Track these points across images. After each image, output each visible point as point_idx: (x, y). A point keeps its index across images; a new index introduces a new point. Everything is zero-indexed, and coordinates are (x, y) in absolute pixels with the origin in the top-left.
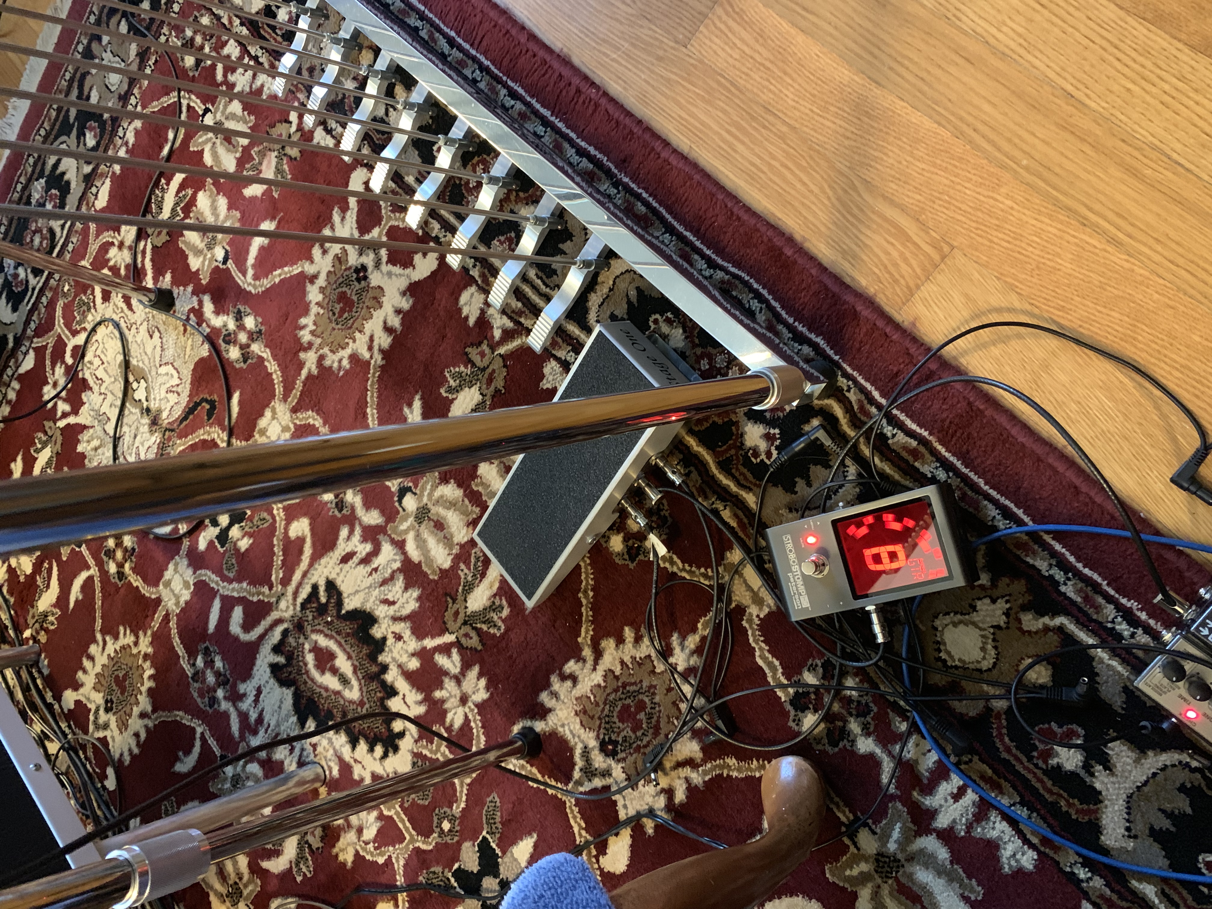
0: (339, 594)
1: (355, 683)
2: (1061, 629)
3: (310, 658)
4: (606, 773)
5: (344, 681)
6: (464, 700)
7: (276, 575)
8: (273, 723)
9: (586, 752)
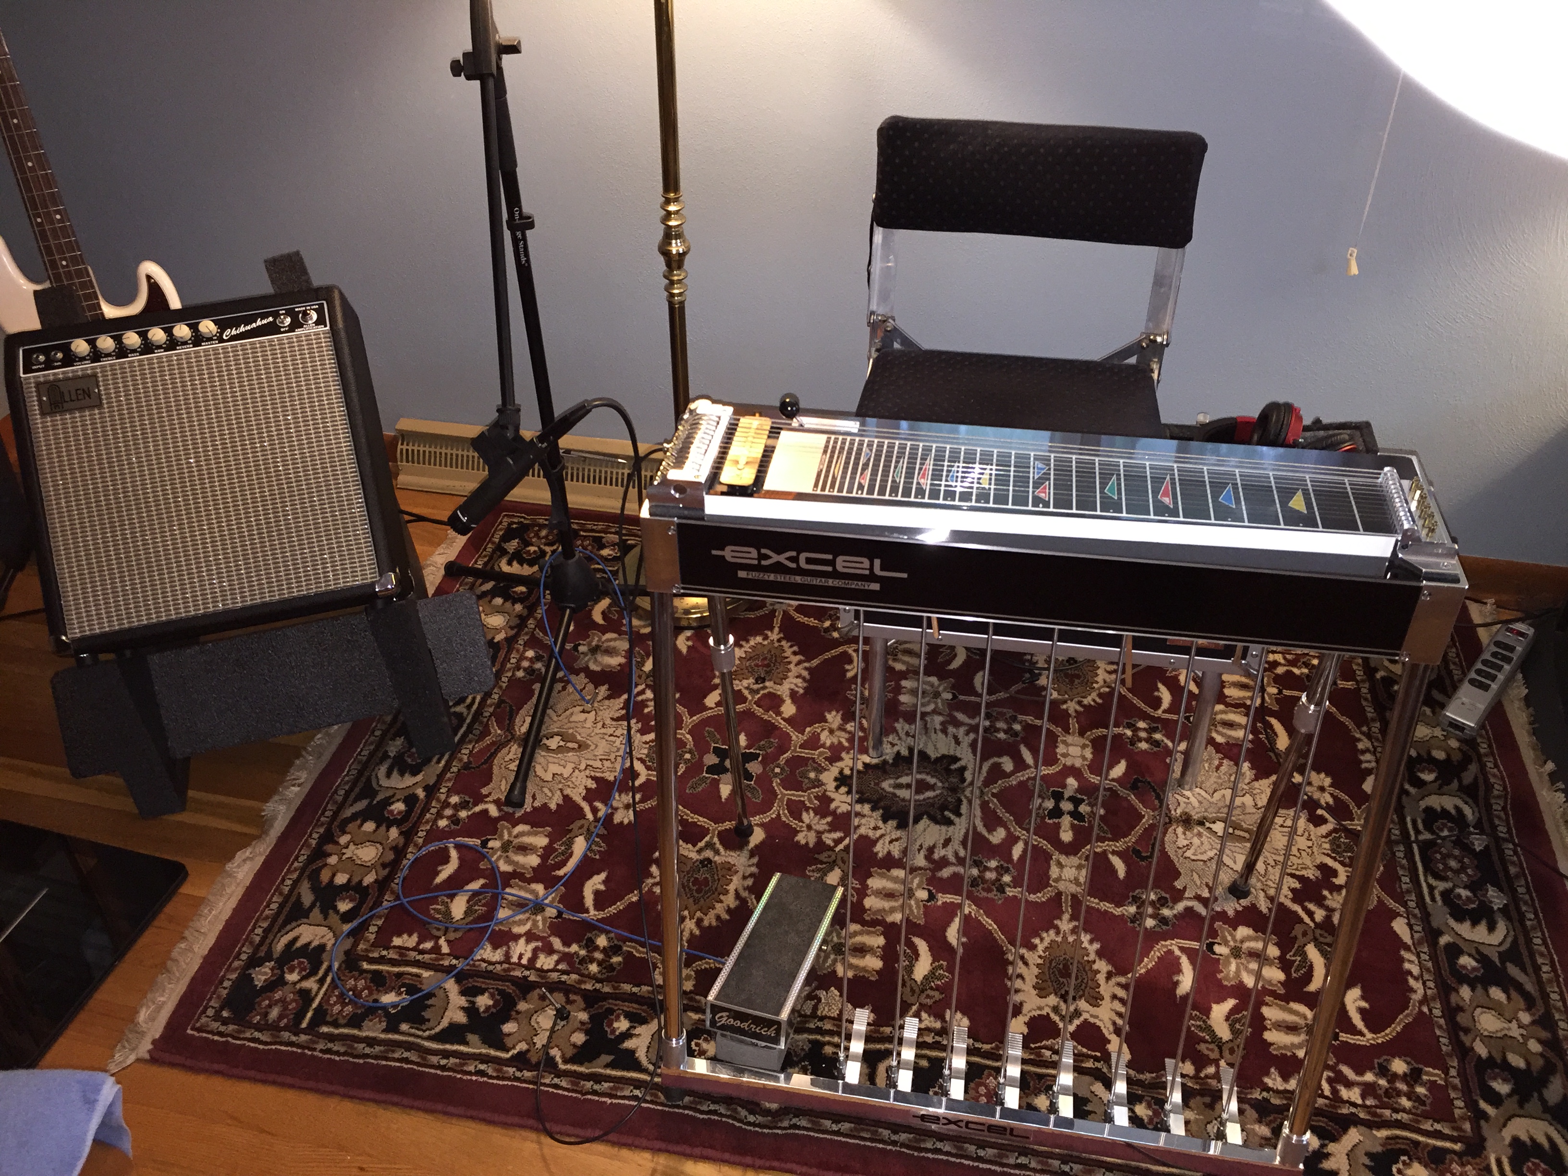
0: (936, 821)
1: (891, 790)
2: (508, 1051)
3: (932, 780)
4: (699, 852)
5: (899, 786)
6: (809, 827)
7: (994, 803)
8: (933, 736)
9: (717, 852)
